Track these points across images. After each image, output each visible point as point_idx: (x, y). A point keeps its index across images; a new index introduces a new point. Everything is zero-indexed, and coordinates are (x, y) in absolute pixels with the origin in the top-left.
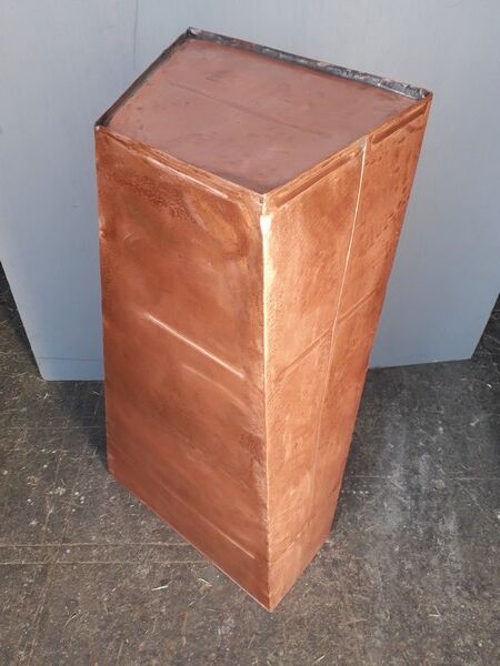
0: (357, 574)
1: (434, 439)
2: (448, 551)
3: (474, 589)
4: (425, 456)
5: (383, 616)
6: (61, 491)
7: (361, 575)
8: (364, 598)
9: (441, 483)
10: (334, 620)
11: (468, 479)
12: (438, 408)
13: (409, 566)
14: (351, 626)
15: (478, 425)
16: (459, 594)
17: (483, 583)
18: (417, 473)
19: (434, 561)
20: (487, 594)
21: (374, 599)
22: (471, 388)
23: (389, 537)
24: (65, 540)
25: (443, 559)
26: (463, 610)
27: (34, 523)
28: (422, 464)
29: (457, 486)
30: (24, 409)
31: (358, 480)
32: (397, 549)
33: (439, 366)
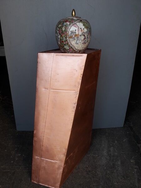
0: (95, 174)
1: (114, 144)
2: (118, 169)
3: (125, 177)
4: (112, 148)
5: (102, 183)
6: (20, 155)
7: (96, 174)
8: (97, 179)
9: (116, 154)
10: (89, 184)
11: (123, 153)
12: (115, 137)
13: (108, 172)
14: (93, 186)
15: (125, 141)
16: (121, 178)
17: (128, 176)
18: (110, 151)
19: (115, 171)
20: (129, 178)
21: (99, 179)
22: (123, 133)
23: (103, 165)
24: (20, 166)
25: (117, 170)
26: (123, 182)
27: (12, 162)
28: (112, 149)
29: (120, 154)
30: (12, 137)
31: (95, 153)
32: (105, 168)
33: (115, 128)
